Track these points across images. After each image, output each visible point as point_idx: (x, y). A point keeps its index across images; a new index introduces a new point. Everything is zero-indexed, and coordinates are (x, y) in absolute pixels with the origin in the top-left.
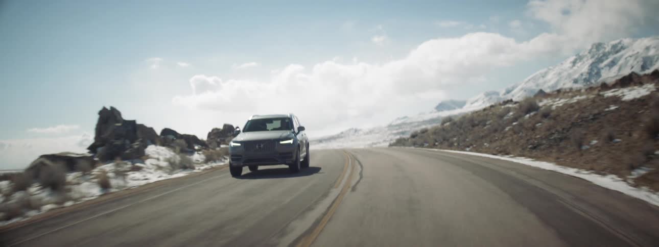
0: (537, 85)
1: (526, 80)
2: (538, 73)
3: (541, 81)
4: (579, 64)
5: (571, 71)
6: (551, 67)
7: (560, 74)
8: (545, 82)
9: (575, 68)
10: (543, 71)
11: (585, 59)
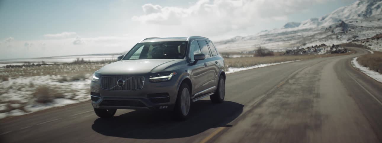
0: (339, 16)
1: (333, 12)
2: (339, 9)
3: (341, 14)
4: (361, 6)
5: (357, 9)
6: (346, 6)
7: (351, 10)
8: (343, 15)
9: (359, 8)
10: (342, 8)
11: (364, 3)
